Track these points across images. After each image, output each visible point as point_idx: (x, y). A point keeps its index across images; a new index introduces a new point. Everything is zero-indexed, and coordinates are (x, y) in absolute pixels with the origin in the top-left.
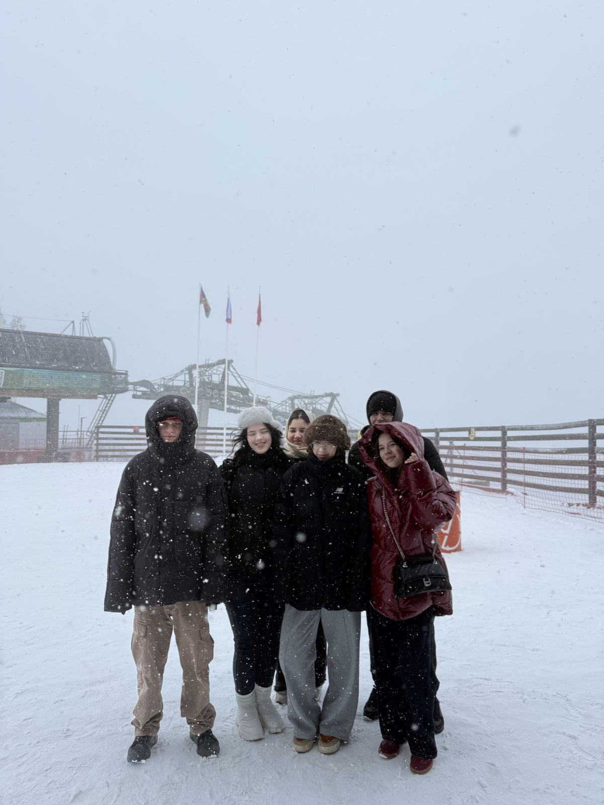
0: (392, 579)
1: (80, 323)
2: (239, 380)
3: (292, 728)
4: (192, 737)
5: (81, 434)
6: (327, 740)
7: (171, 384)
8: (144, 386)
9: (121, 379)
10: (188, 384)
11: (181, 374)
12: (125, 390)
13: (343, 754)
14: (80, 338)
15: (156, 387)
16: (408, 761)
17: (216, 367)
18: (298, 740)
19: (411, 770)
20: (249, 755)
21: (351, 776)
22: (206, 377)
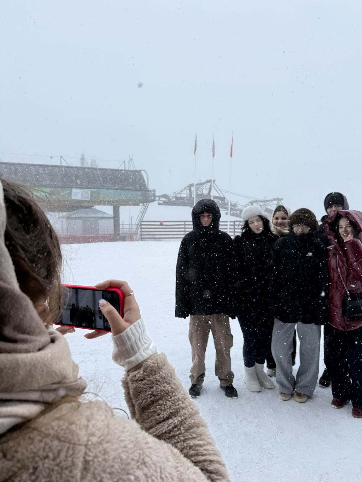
0: (342, 307)
1: (128, 162)
2: (219, 192)
3: (278, 387)
4: (222, 387)
5: (131, 226)
6: (299, 395)
7: (179, 196)
8: (164, 197)
9: (152, 194)
10: (189, 196)
11: (184, 190)
12: (154, 200)
13: (309, 403)
14: (129, 171)
15: (171, 198)
16: (351, 410)
17: (205, 185)
18: (283, 394)
19: (353, 415)
20: (254, 399)
21: (316, 415)
22: (199, 191)
